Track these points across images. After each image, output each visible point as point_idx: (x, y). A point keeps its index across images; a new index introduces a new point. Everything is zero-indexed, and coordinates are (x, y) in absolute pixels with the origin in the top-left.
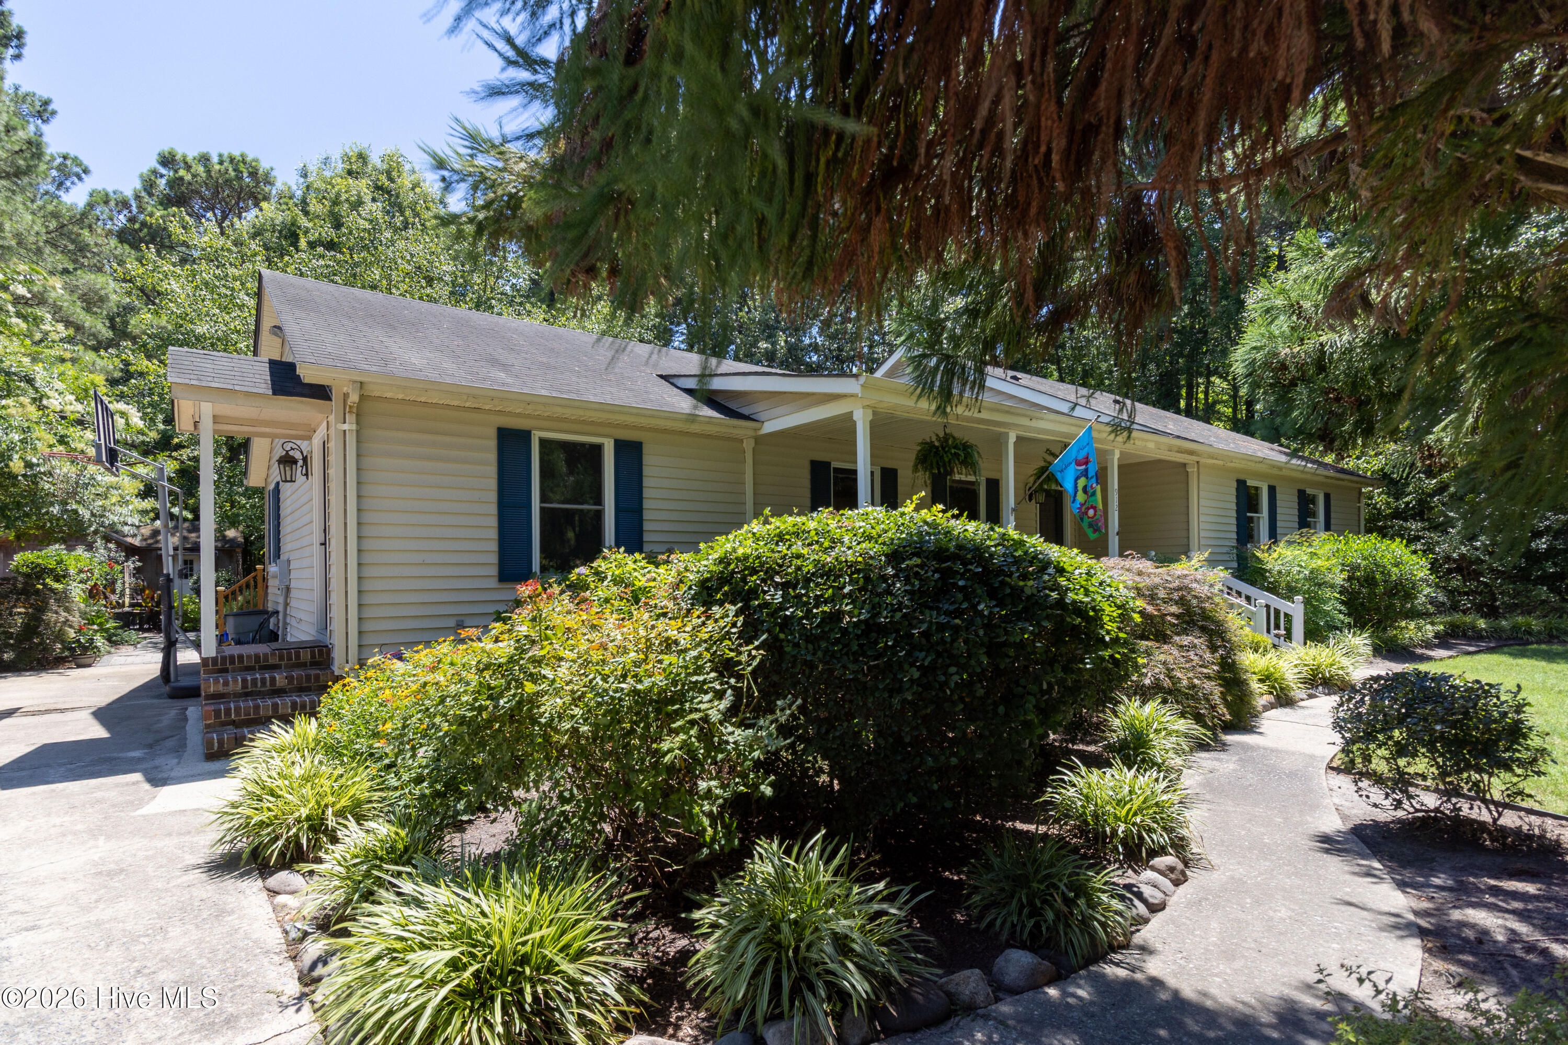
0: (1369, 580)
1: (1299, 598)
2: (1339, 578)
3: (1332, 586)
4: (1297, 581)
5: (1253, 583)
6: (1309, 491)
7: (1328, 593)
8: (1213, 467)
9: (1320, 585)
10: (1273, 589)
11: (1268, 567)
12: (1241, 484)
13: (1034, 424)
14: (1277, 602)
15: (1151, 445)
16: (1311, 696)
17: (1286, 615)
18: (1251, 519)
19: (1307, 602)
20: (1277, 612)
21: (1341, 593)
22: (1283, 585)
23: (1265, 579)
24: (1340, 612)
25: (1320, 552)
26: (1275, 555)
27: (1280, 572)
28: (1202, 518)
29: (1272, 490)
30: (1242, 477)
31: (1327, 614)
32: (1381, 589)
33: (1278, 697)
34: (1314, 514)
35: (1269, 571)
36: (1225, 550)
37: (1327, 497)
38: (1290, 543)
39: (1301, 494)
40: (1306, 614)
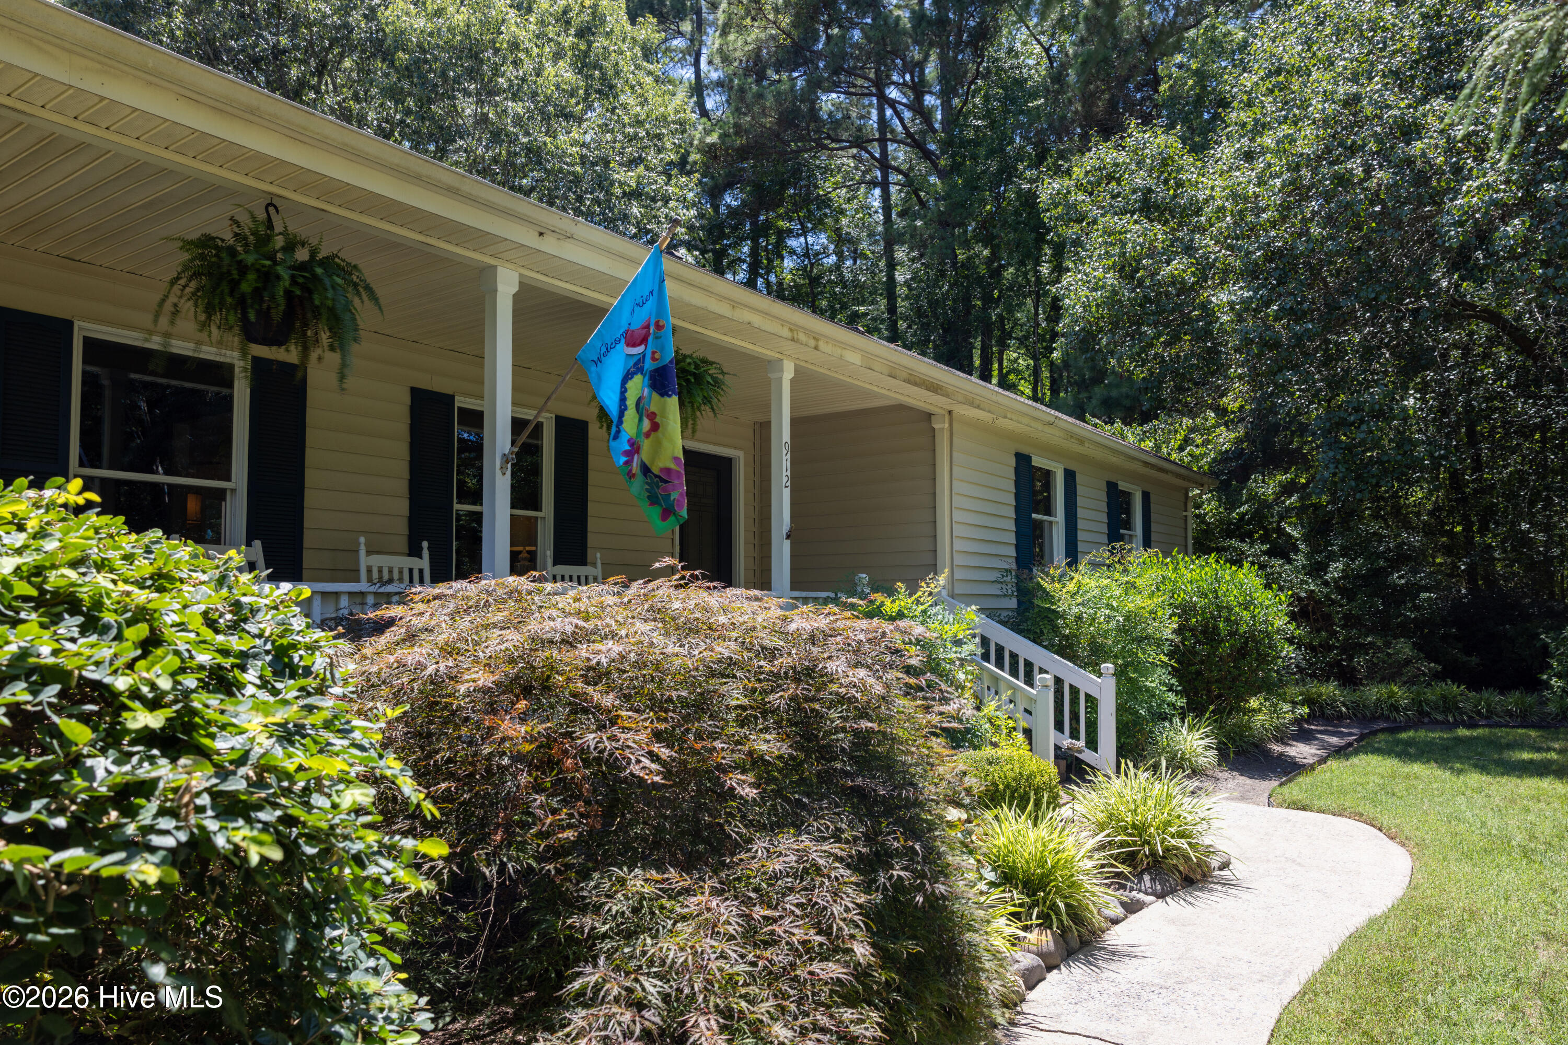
0: (1209, 633)
1: (1108, 667)
2: (1168, 630)
3: (1159, 643)
4: (1105, 636)
5: (1036, 639)
6: (1123, 486)
7: (1150, 655)
8: (976, 425)
9: (1140, 640)
10: (1066, 650)
11: (1061, 607)
12: (1022, 460)
13: (549, 245)
14: (1073, 674)
15: (854, 358)
16: (1132, 908)
17: (1088, 697)
18: (1039, 525)
19: (1120, 673)
20: (1074, 691)
21: (1170, 655)
22: (1084, 642)
23: (1055, 629)
24: (1170, 689)
25: (1139, 582)
26: (1071, 587)
27: (1079, 617)
28: (957, 516)
29: (1070, 476)
30: (1025, 450)
31: (1151, 693)
32: (1225, 648)
33: (1063, 936)
34: (1128, 525)
35: (1062, 616)
36: (992, 576)
37: (1146, 496)
38: (1095, 565)
39: (1112, 487)
40: (1119, 694)
